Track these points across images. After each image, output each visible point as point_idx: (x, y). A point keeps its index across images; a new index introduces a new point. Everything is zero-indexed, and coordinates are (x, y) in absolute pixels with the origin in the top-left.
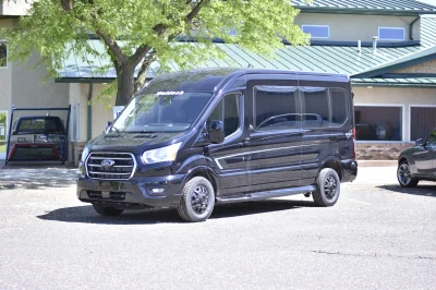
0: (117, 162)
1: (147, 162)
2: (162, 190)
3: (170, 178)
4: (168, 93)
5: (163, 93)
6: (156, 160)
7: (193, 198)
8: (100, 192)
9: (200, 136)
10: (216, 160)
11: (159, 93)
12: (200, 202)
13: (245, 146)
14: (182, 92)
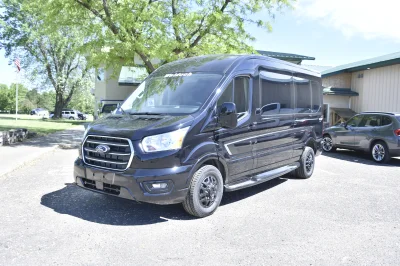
0: (113, 149)
1: (147, 150)
2: (164, 186)
3: (175, 169)
4: (176, 75)
6: (159, 148)
7: (201, 191)
8: (94, 182)
9: (210, 120)
10: (226, 145)
12: (209, 195)
13: (252, 130)
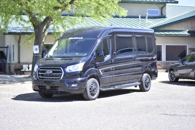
0: (53, 72)
1: (68, 71)
2: (76, 85)
4: (75, 38)
5: (72, 38)
6: (73, 71)
7: (90, 89)
8: (45, 87)
9: (93, 59)
10: (100, 70)
11: (70, 38)
12: (94, 91)
14: (82, 38)
